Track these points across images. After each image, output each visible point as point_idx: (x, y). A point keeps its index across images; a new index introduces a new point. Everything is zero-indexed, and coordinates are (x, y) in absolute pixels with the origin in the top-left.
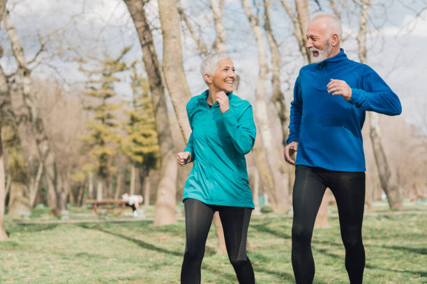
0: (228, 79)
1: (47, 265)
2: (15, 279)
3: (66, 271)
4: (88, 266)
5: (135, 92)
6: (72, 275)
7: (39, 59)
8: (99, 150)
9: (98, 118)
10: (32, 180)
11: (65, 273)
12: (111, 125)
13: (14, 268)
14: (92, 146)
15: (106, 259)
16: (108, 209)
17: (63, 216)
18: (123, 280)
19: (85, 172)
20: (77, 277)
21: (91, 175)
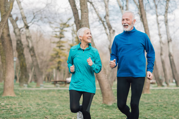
0: (89, 37)
1: (30, 107)
2: (15, 113)
3: (38, 110)
4: (47, 108)
5: (73, 36)
6: (40, 112)
7: (33, 22)
8: (57, 60)
9: (57, 47)
10: (30, 71)
11: (37, 111)
12: (63, 49)
13: (16, 109)
14: (55, 58)
15: (55, 105)
16: (60, 84)
17: (41, 86)
18: (60, 115)
19: (52, 69)
20: (42, 113)
21: (54, 70)
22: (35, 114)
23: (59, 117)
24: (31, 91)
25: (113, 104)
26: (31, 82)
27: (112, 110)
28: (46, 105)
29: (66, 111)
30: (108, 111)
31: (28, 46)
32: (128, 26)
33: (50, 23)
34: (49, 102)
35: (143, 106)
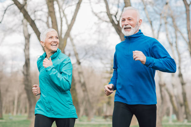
0: (53, 43)
7: (85, 58)
17: (92, 120)
24: (82, 125)
26: (82, 116)
31: (80, 82)
33: (101, 59)
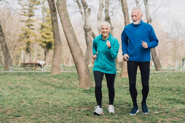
1: (3, 91)
4: (21, 92)
5: (43, 14)
6: (14, 96)
8: (26, 40)
9: (27, 26)
11: (11, 95)
12: (32, 29)
14: (23, 38)
15: (29, 89)
16: (30, 66)
17: (10, 69)
18: (37, 99)
19: (20, 50)
20: (16, 97)
21: (23, 51)
22: (9, 98)
23: (35, 101)
25: (90, 88)
27: (90, 94)
28: (19, 89)
29: (41, 95)
30: (86, 96)
32: (136, 21)
34: (22, 86)
35: (121, 90)
